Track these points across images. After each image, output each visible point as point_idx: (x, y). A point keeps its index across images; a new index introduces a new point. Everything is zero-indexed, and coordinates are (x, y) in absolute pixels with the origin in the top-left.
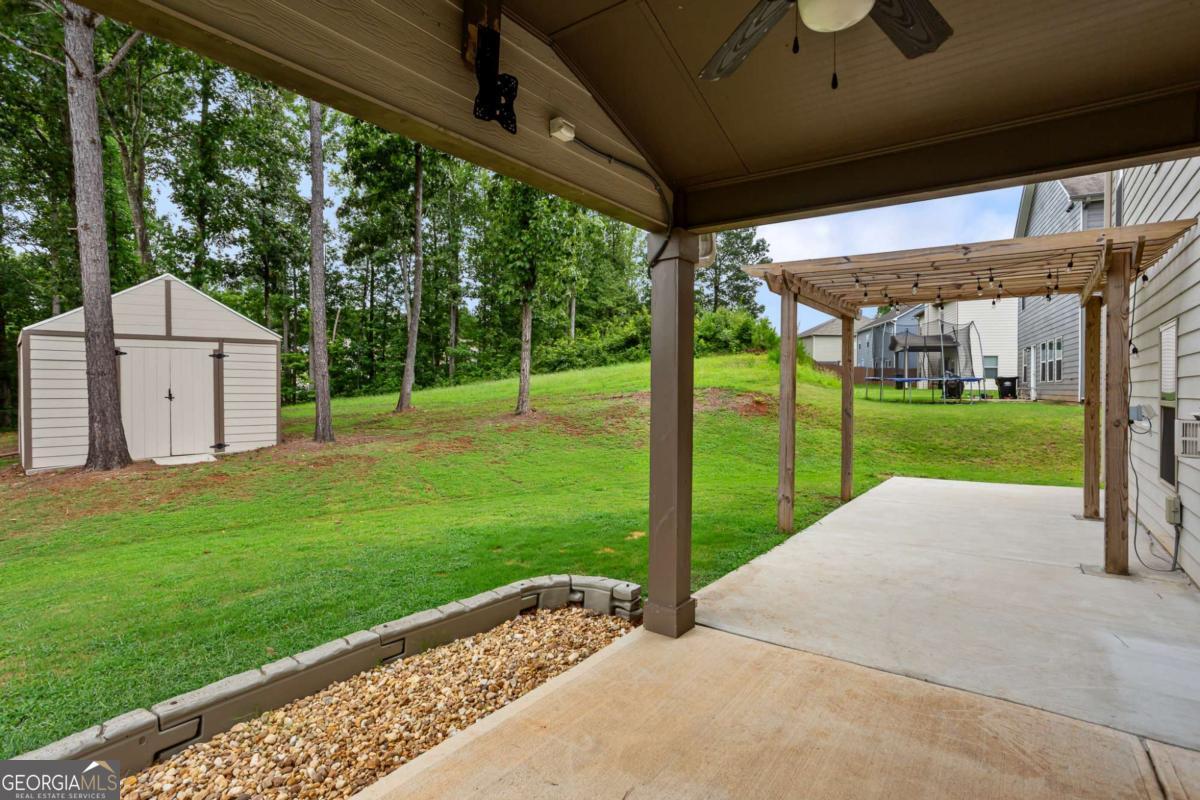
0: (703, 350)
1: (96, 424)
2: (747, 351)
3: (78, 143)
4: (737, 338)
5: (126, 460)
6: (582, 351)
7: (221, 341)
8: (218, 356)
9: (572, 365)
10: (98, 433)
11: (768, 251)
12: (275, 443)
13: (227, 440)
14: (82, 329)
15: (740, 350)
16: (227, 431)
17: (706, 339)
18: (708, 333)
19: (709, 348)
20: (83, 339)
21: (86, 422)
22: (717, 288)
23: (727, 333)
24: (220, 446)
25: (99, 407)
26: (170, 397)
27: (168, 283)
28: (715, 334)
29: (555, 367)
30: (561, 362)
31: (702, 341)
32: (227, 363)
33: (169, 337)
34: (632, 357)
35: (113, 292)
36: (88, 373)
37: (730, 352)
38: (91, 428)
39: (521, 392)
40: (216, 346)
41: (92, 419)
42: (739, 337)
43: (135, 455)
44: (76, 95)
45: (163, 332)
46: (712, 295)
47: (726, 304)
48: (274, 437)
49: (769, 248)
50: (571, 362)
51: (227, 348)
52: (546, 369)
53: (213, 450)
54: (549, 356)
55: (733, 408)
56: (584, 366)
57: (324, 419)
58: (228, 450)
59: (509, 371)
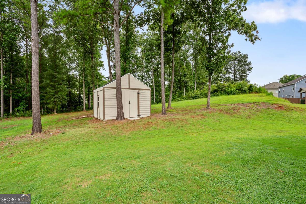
0: (238, 93)
1: (119, 109)
2: (252, 93)
3: (116, 42)
4: (248, 89)
5: (124, 119)
6: (201, 94)
7: (139, 89)
8: (139, 93)
9: (199, 97)
10: (119, 111)
11: (251, 65)
12: (150, 115)
13: (140, 114)
14: (115, 87)
15: (249, 93)
16: (140, 112)
17: (238, 90)
18: (239, 88)
19: (239, 92)
20: (115, 89)
21: (116, 109)
22: (235, 76)
23: (246, 88)
24: (139, 116)
25: (119, 105)
26: (130, 103)
27: (129, 75)
28: (241, 88)
29: (194, 98)
30: (196, 97)
31: (237, 90)
32: (140, 95)
33: (129, 88)
34: (216, 95)
35: (121, 77)
36: (117, 97)
37: (246, 93)
38: (117, 110)
39: (208, 103)
40: (138, 91)
41: (118, 108)
42: (249, 89)
43: (125, 117)
44: (116, 31)
45: (128, 88)
46: (233, 78)
47: (238, 80)
48: (150, 113)
49: (252, 64)
50: (198, 96)
51: (141, 91)
52: (191, 98)
53: (137, 116)
54: (192, 95)
55: (272, 108)
56: (202, 98)
57: (164, 109)
58: (140, 117)
59: (181, 99)
